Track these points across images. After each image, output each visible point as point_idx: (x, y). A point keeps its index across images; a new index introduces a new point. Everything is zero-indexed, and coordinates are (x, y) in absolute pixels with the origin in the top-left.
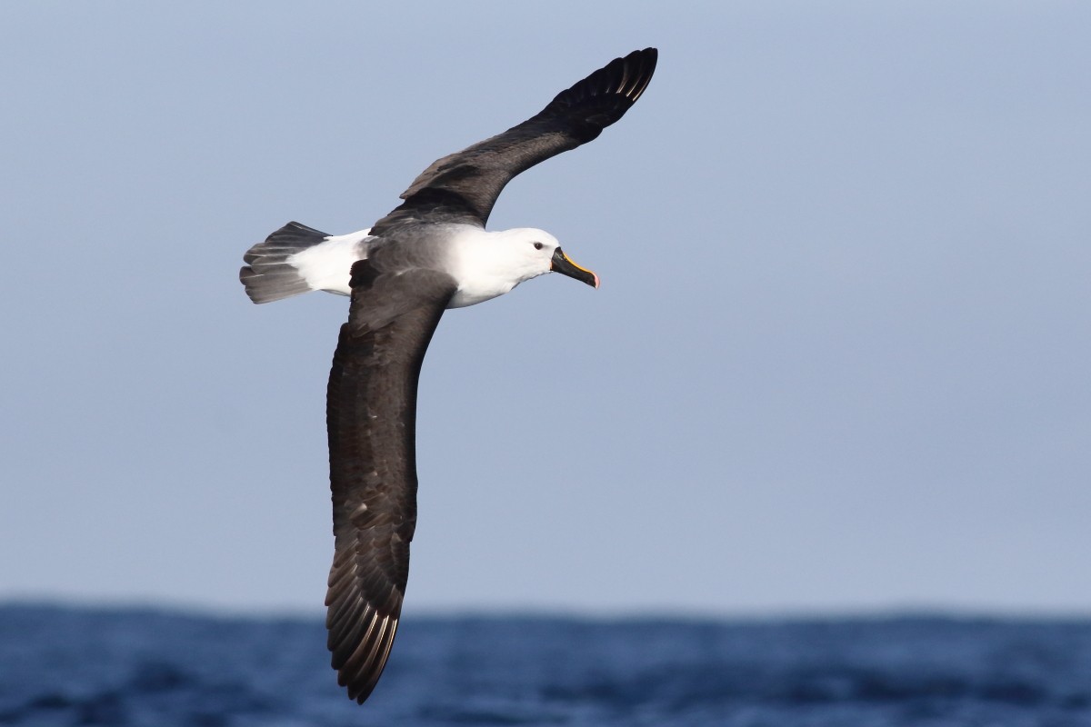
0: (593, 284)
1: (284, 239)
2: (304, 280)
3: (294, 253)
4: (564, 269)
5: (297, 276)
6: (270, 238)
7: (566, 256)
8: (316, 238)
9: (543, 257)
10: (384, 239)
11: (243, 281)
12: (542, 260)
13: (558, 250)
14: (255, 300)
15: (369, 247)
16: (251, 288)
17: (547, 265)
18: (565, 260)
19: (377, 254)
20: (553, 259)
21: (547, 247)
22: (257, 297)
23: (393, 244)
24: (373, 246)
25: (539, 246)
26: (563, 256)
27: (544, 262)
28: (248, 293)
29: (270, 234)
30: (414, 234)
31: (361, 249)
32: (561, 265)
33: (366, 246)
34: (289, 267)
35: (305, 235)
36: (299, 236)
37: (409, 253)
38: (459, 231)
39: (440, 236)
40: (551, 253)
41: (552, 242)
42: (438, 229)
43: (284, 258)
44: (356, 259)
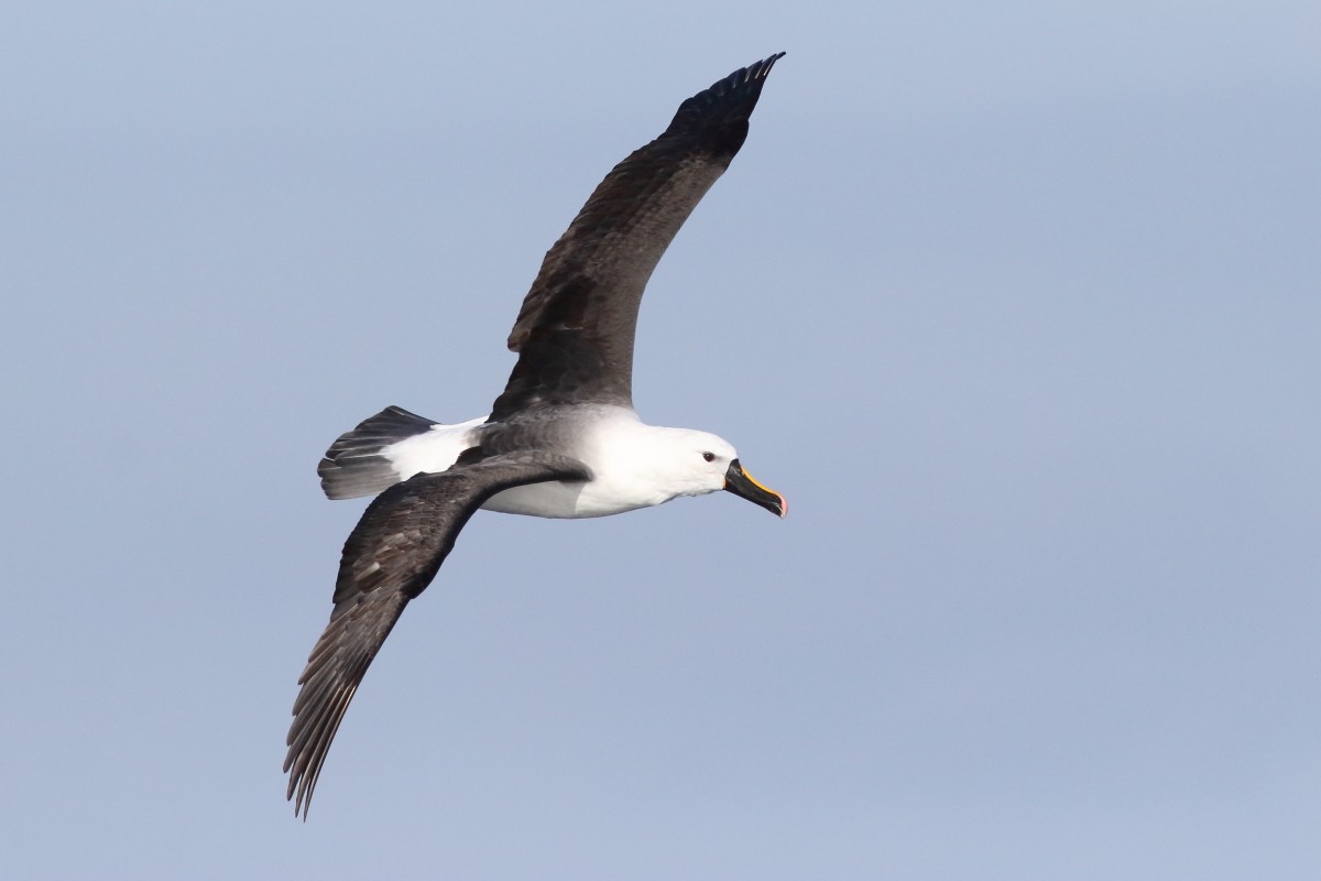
0: (778, 512)
1: (379, 427)
2: (398, 474)
3: (391, 443)
4: (741, 489)
5: (389, 469)
6: (361, 425)
7: (745, 472)
8: (421, 426)
9: (714, 472)
10: (504, 425)
11: (320, 474)
12: (712, 476)
13: (735, 463)
14: (331, 495)
15: (484, 433)
16: (329, 481)
17: (720, 482)
18: (744, 477)
19: (494, 439)
20: (729, 475)
21: (720, 459)
22: (334, 491)
23: (516, 429)
24: (489, 431)
25: (709, 457)
26: (741, 472)
27: (716, 477)
28: (324, 487)
29: (362, 420)
30: (545, 418)
31: (473, 436)
32: (737, 484)
33: (481, 432)
34: (382, 460)
35: (406, 423)
36: (399, 423)
37: (534, 438)
38: (602, 417)
39: (576, 421)
40: (725, 467)
41: (727, 453)
42: (576, 412)
43: (377, 449)
44: (466, 447)
